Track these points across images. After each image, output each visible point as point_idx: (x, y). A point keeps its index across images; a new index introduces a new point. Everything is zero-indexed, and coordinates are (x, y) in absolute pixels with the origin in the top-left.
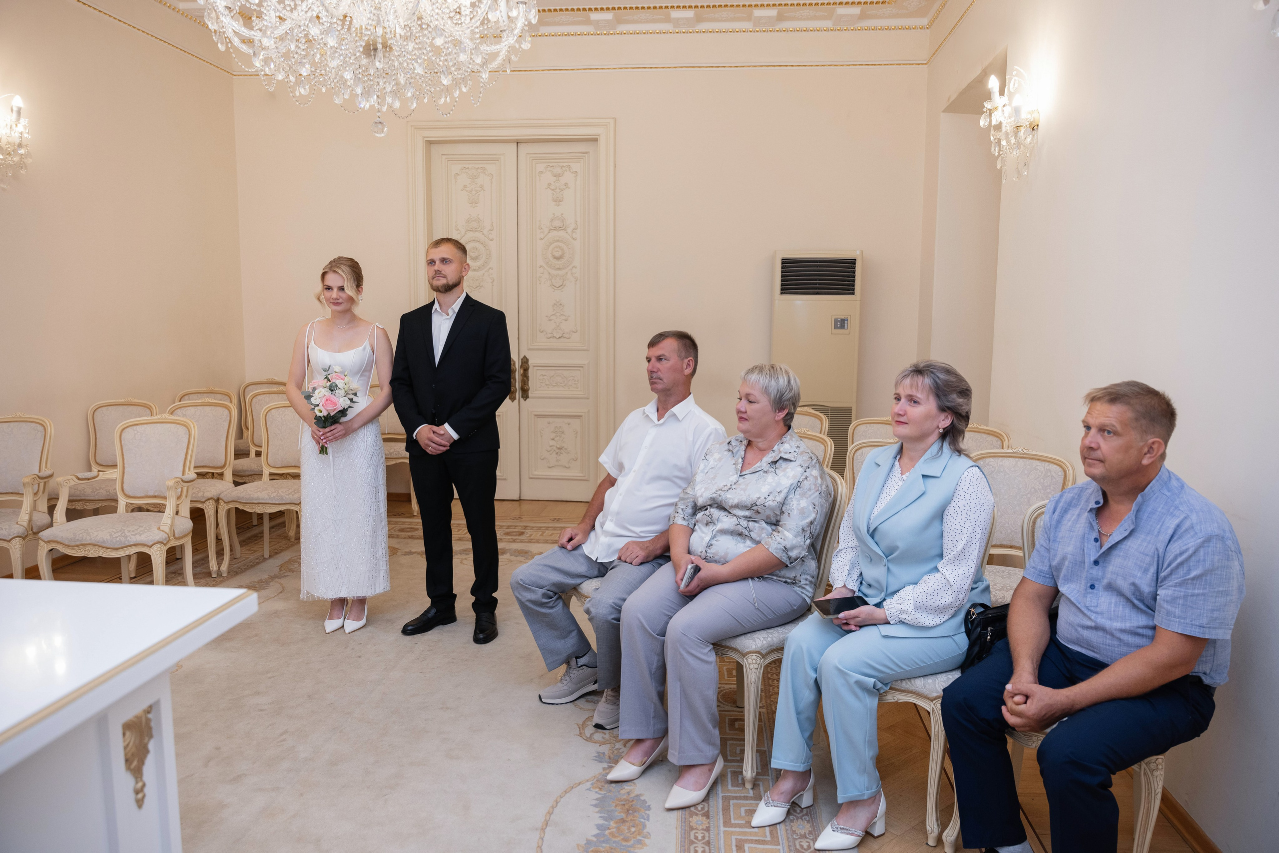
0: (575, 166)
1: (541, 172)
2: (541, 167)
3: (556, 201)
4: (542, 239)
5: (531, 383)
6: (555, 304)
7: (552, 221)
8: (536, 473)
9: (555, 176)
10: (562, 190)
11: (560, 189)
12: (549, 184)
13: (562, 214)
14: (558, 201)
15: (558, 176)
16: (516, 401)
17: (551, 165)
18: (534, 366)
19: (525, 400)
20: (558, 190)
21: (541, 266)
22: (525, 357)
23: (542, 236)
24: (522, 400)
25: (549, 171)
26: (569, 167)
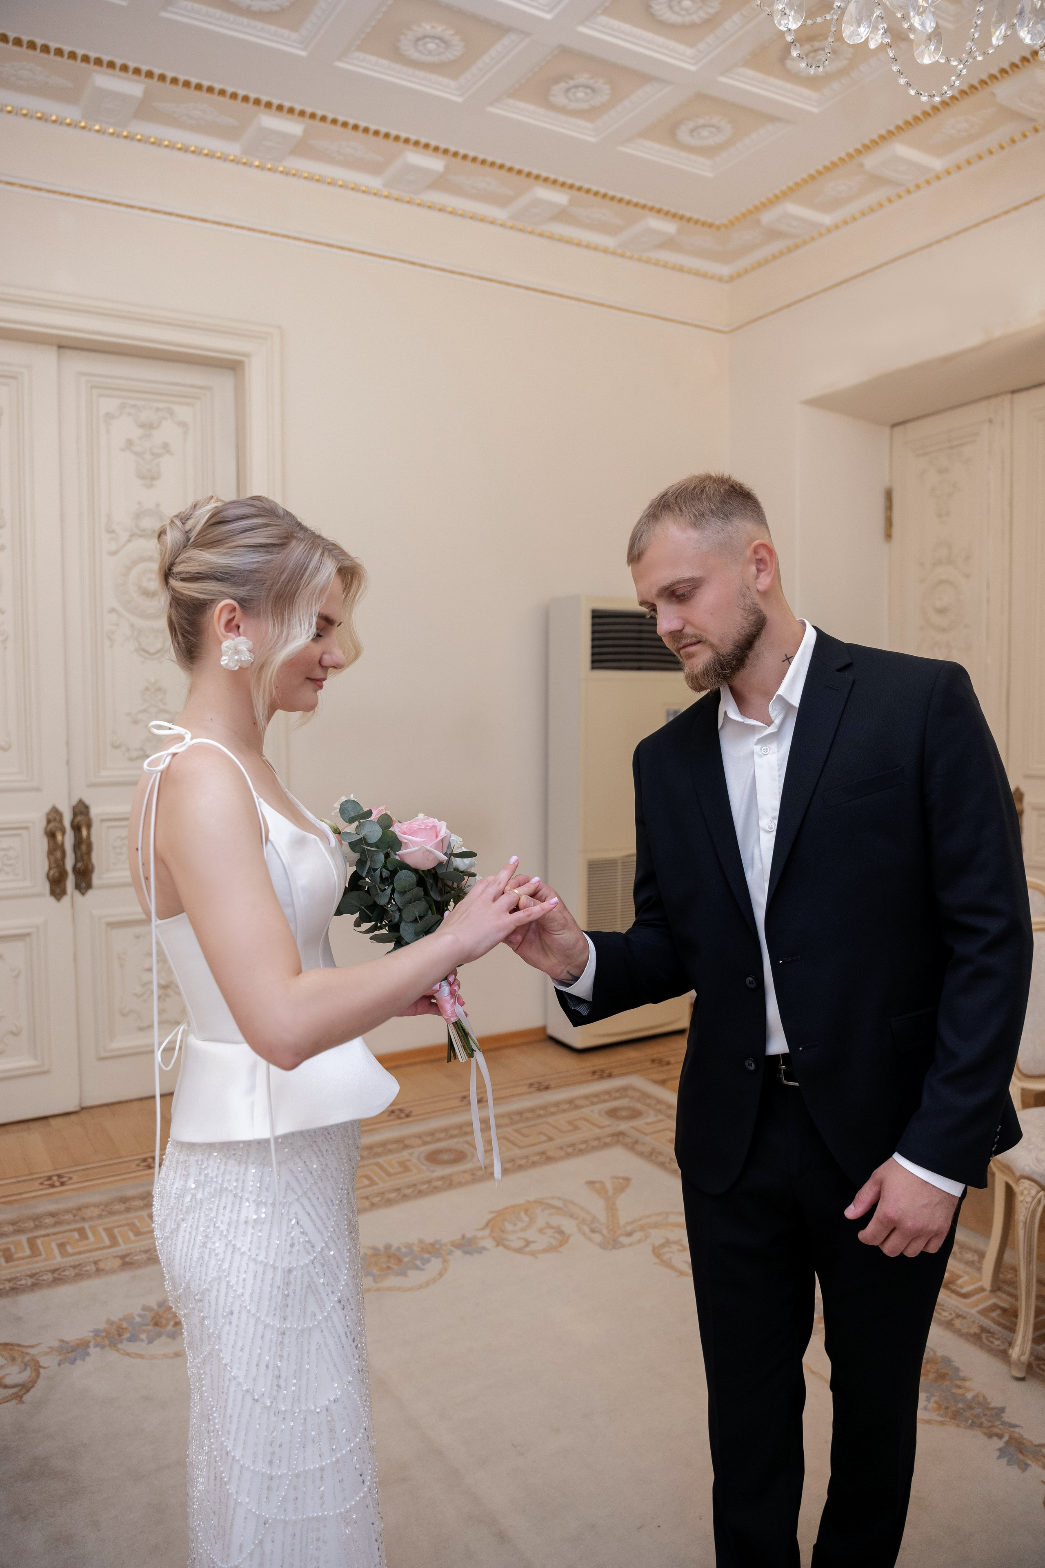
0: (183, 413)
1: (109, 416)
2: (108, 405)
3: (142, 477)
4: (113, 553)
5: (96, 858)
6: (147, 689)
7: (138, 516)
8: (115, 1045)
9: (142, 426)
10: (157, 456)
11: (152, 454)
12: (130, 443)
13: (158, 505)
14: (150, 478)
15: (149, 427)
16: (66, 899)
17: (133, 402)
18: (103, 820)
19: (83, 894)
20: (148, 456)
21: (113, 610)
22: (81, 802)
23: (113, 547)
24: (77, 894)
25: (129, 414)
26: (171, 413)
